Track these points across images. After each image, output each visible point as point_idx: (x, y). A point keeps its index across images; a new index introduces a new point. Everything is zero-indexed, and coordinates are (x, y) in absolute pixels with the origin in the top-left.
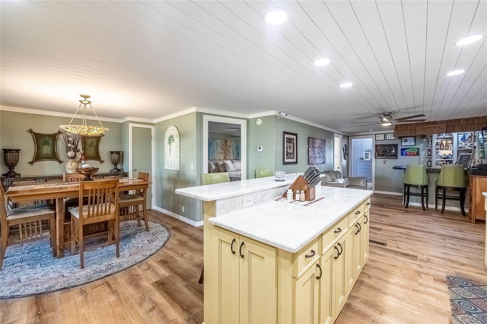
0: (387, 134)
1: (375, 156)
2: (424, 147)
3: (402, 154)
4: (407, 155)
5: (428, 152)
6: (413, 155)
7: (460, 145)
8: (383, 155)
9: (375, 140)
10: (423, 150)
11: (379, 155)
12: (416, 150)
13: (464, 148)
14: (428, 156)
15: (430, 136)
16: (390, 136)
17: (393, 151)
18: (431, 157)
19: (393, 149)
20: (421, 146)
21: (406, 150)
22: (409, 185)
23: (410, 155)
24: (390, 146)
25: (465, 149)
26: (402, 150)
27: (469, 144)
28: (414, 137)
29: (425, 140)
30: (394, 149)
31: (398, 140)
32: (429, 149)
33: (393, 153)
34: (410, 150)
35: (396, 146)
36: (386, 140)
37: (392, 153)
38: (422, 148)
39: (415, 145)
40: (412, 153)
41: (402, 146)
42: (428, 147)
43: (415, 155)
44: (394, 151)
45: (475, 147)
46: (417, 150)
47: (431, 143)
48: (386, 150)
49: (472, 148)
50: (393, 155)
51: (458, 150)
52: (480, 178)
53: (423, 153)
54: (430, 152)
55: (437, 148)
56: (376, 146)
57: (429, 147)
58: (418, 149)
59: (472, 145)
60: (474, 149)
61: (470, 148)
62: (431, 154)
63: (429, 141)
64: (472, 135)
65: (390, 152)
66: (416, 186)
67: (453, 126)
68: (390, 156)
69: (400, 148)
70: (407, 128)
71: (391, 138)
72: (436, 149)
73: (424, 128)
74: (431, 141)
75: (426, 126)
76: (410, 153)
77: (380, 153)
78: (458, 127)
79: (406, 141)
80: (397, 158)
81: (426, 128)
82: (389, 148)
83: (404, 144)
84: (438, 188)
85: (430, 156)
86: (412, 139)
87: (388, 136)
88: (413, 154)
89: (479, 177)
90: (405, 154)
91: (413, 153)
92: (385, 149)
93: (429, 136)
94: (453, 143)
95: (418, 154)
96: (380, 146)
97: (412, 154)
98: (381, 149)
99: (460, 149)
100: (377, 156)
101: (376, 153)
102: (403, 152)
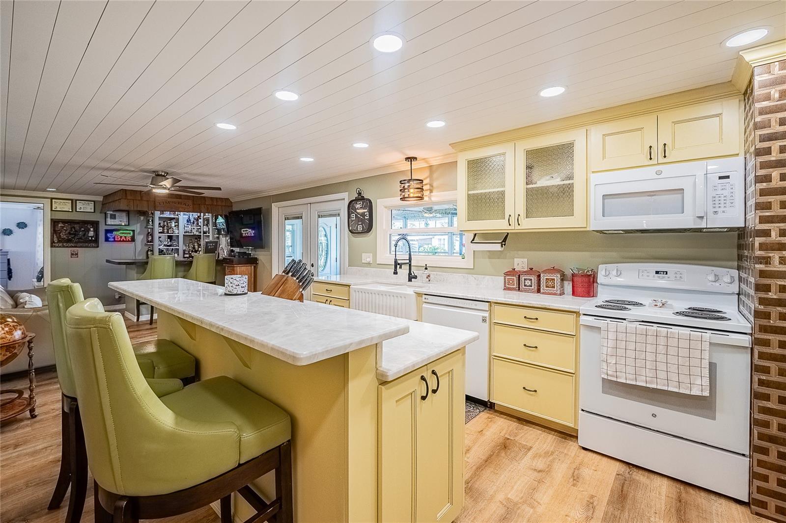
0: (77, 201)
1: (52, 242)
2: (141, 228)
3: (107, 239)
4: (115, 241)
5: (148, 237)
6: (126, 241)
7: (187, 229)
8: (69, 241)
9: (52, 210)
10: (139, 234)
11: (60, 241)
12: (130, 234)
14: (148, 242)
15: (151, 213)
16: (85, 206)
17: (91, 234)
18: (153, 245)
19: (89, 230)
20: (137, 227)
21: (115, 233)
23: (120, 241)
24: (85, 223)
25: (192, 234)
26: (107, 231)
27: (197, 228)
28: (127, 212)
29: (142, 218)
30: (92, 229)
31: (100, 214)
32: (149, 233)
33: (91, 237)
34: (121, 233)
35: (95, 224)
36: (76, 211)
37: (88, 236)
38: (138, 232)
39: (129, 225)
40: (123, 238)
41: (106, 225)
42: (147, 229)
43: (129, 241)
44: (93, 232)
45: (205, 232)
46: (132, 233)
47: (153, 223)
48: (76, 231)
49: (201, 233)
50: (91, 241)
51: (184, 235)
53: (140, 238)
54: (150, 237)
55: (160, 231)
56: (54, 222)
57: (149, 230)
58: (133, 231)
59: (200, 230)
60: (203, 234)
61: (197, 234)
62: (151, 239)
63: (149, 220)
64: (199, 217)
65: (84, 235)
67: (199, 204)
68: (86, 242)
69: (102, 228)
70: (142, 197)
71: (86, 209)
72: (159, 233)
73: (167, 202)
74: (152, 221)
75: (168, 199)
76: (121, 237)
77: (63, 236)
78: (204, 207)
79: (113, 217)
80: (98, 247)
82: (82, 228)
83: (110, 221)
85: (151, 242)
86: (124, 214)
87: (80, 206)
88: (126, 239)
90: (112, 240)
91: (125, 237)
92: (75, 228)
93: (149, 214)
94: (178, 225)
95: (133, 239)
96: (64, 222)
98: (65, 228)
99: (186, 234)
100: (56, 242)
101: (55, 236)
102: (109, 235)
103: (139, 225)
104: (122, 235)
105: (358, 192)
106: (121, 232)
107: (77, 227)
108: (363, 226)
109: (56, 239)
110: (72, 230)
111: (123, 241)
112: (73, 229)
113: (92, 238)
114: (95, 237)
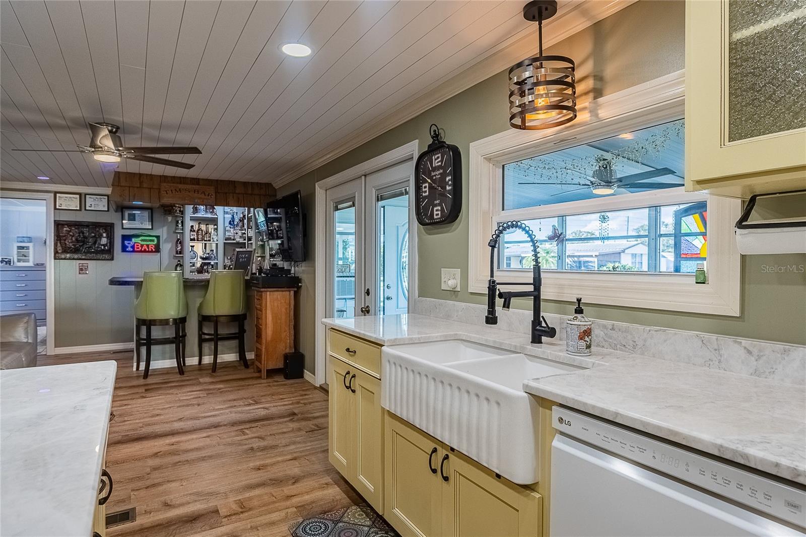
0: (87, 196)
1: (56, 252)
2: (168, 233)
3: (124, 249)
4: (134, 251)
5: (177, 246)
6: (148, 252)
7: (227, 234)
8: (76, 251)
9: (55, 208)
10: (166, 241)
11: (65, 251)
12: (153, 241)
13: (234, 240)
14: (177, 254)
15: (180, 211)
16: (97, 202)
17: (104, 241)
18: (183, 256)
19: (102, 235)
20: (163, 232)
21: (134, 240)
22: (150, 321)
23: (141, 251)
24: (96, 226)
25: (235, 242)
26: (125, 238)
27: (240, 233)
28: (150, 211)
29: (170, 219)
30: (105, 235)
31: (114, 213)
32: (178, 240)
33: (103, 245)
34: (142, 240)
35: (109, 228)
36: (85, 210)
37: (100, 244)
38: (164, 238)
39: (152, 229)
40: (145, 247)
41: (123, 228)
42: (175, 235)
43: (152, 251)
44: (106, 239)
45: (250, 239)
46: (155, 239)
47: (182, 226)
48: (85, 237)
49: (245, 240)
51: (224, 243)
52: (271, 293)
53: (167, 248)
54: (179, 245)
55: (192, 237)
56: (58, 225)
57: (179, 236)
58: (158, 237)
59: (244, 235)
60: (248, 241)
61: (241, 241)
62: (181, 249)
63: (177, 222)
64: (244, 216)
65: (95, 243)
66: (164, 323)
67: (226, 193)
68: (97, 252)
69: (118, 234)
70: (141, 183)
71: (98, 205)
72: (191, 240)
73: (178, 190)
74: (182, 222)
75: (180, 186)
76: (142, 246)
77: (69, 243)
78: (233, 197)
79: (132, 218)
80: (112, 259)
81: (180, 190)
82: (93, 233)
83: (127, 224)
84: (204, 319)
85: (180, 253)
86: (146, 214)
87: (89, 201)
88: (148, 248)
89: (270, 291)
90: (132, 250)
91: (148, 246)
92: (83, 233)
93: (178, 211)
94: (217, 228)
95: (157, 249)
96: (70, 224)
97: (145, 249)
98: (71, 233)
99: (226, 242)
100: (59, 252)
101: (59, 245)
102: (126, 242)
103: (165, 229)
104: (143, 243)
105: (432, 133)
106: (143, 238)
107: (85, 230)
108: (442, 208)
109: (60, 248)
110: (79, 236)
111: (145, 251)
112: (81, 235)
113: (105, 247)
114: (108, 244)
